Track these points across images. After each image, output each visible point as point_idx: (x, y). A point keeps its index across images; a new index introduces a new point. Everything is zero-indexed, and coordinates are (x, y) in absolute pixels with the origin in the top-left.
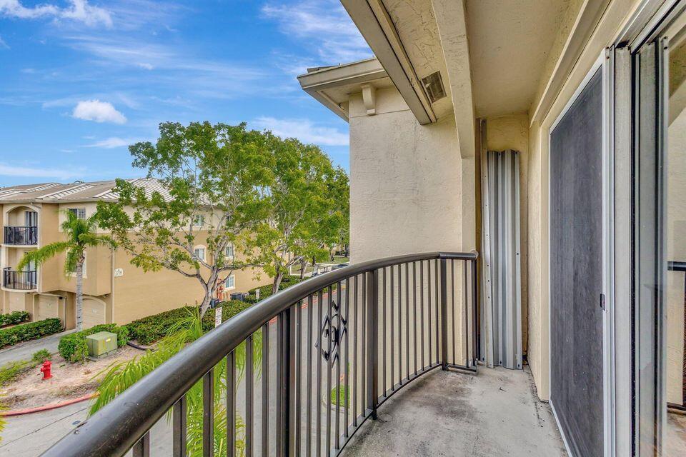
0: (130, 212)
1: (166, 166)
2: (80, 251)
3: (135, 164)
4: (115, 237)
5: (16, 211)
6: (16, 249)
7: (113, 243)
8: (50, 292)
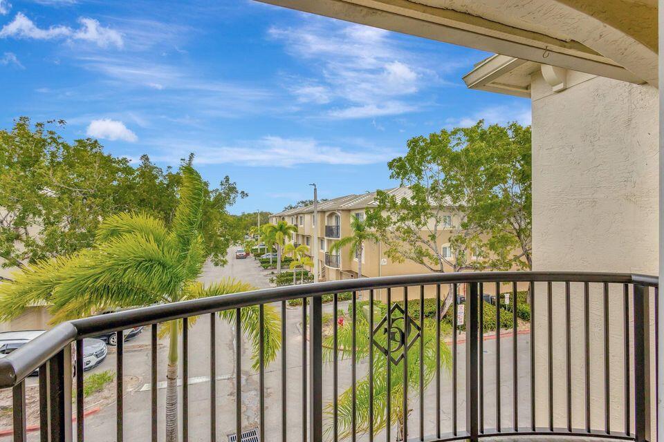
0: (384, 214)
1: (413, 175)
2: (360, 244)
3: (392, 177)
4: (378, 234)
5: (331, 215)
6: (331, 240)
7: (376, 238)
8: (347, 271)
